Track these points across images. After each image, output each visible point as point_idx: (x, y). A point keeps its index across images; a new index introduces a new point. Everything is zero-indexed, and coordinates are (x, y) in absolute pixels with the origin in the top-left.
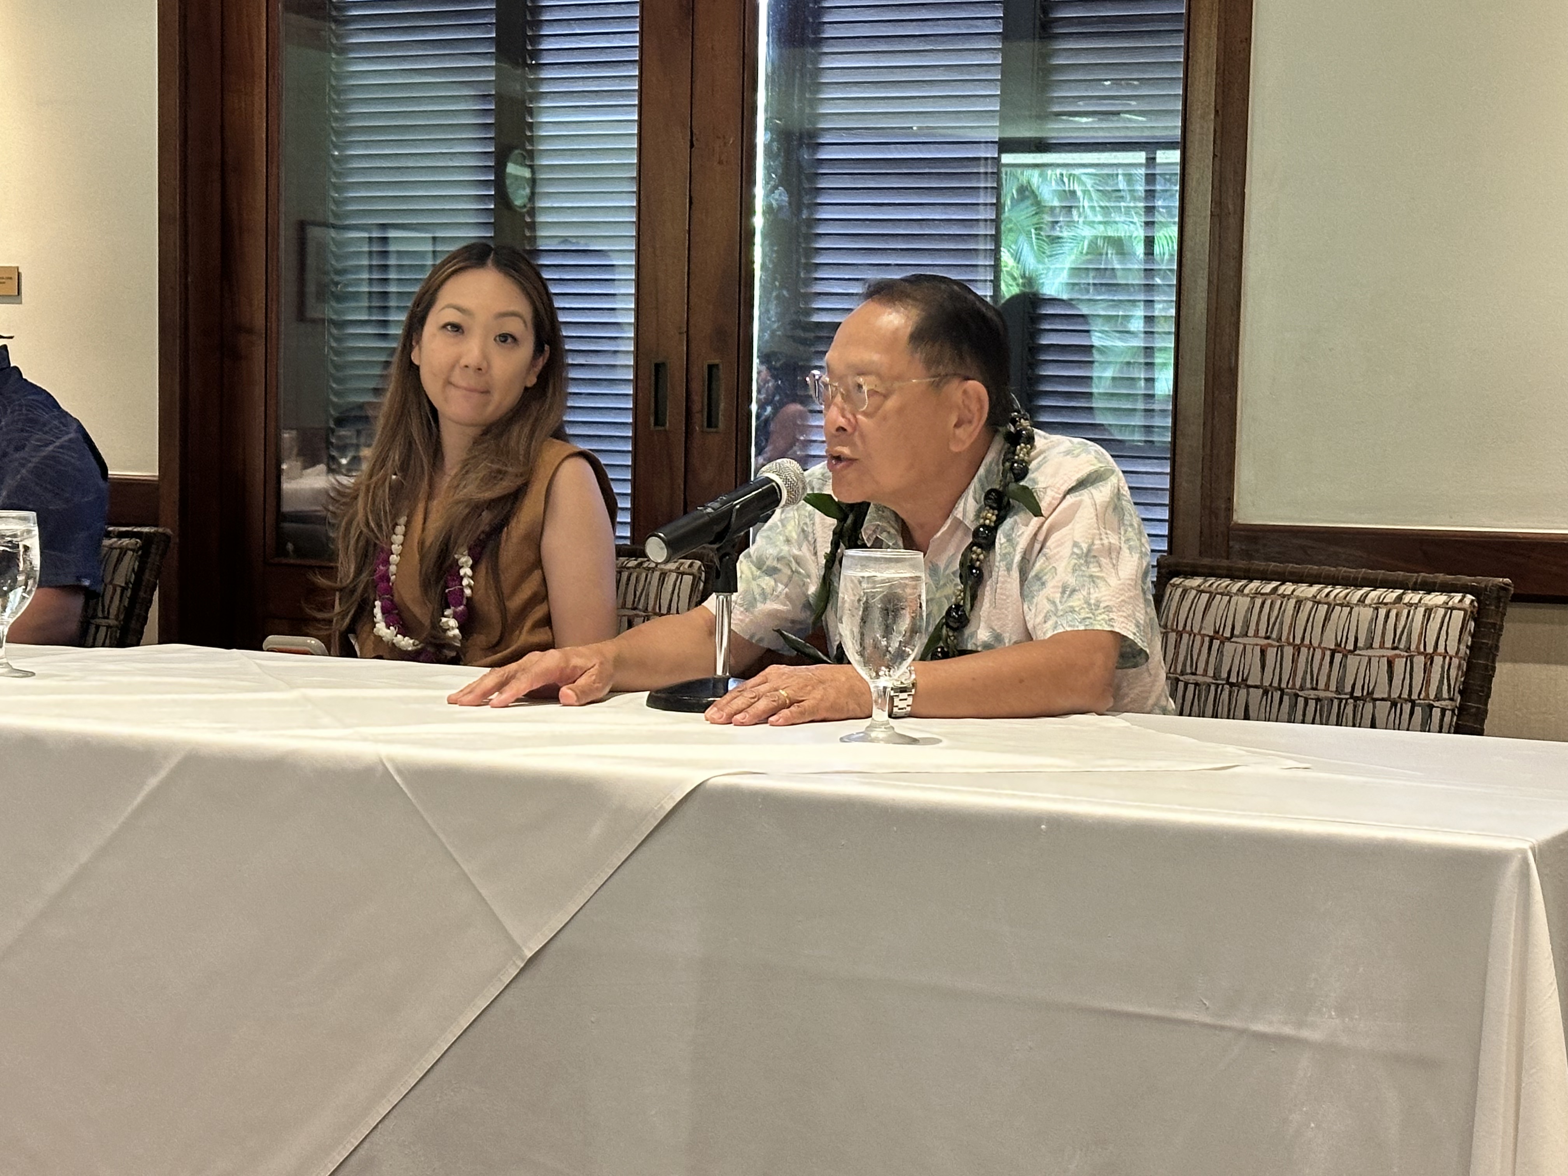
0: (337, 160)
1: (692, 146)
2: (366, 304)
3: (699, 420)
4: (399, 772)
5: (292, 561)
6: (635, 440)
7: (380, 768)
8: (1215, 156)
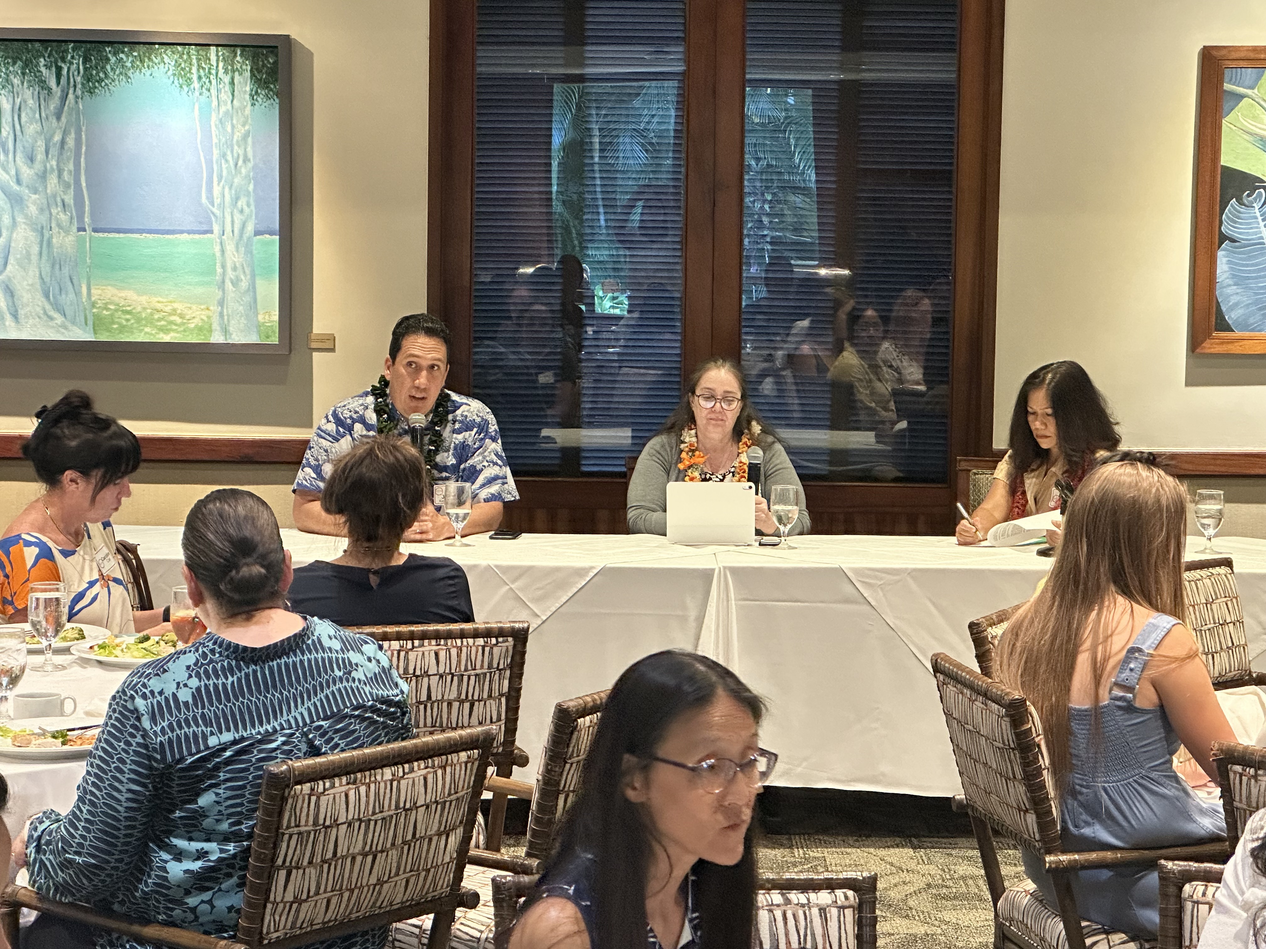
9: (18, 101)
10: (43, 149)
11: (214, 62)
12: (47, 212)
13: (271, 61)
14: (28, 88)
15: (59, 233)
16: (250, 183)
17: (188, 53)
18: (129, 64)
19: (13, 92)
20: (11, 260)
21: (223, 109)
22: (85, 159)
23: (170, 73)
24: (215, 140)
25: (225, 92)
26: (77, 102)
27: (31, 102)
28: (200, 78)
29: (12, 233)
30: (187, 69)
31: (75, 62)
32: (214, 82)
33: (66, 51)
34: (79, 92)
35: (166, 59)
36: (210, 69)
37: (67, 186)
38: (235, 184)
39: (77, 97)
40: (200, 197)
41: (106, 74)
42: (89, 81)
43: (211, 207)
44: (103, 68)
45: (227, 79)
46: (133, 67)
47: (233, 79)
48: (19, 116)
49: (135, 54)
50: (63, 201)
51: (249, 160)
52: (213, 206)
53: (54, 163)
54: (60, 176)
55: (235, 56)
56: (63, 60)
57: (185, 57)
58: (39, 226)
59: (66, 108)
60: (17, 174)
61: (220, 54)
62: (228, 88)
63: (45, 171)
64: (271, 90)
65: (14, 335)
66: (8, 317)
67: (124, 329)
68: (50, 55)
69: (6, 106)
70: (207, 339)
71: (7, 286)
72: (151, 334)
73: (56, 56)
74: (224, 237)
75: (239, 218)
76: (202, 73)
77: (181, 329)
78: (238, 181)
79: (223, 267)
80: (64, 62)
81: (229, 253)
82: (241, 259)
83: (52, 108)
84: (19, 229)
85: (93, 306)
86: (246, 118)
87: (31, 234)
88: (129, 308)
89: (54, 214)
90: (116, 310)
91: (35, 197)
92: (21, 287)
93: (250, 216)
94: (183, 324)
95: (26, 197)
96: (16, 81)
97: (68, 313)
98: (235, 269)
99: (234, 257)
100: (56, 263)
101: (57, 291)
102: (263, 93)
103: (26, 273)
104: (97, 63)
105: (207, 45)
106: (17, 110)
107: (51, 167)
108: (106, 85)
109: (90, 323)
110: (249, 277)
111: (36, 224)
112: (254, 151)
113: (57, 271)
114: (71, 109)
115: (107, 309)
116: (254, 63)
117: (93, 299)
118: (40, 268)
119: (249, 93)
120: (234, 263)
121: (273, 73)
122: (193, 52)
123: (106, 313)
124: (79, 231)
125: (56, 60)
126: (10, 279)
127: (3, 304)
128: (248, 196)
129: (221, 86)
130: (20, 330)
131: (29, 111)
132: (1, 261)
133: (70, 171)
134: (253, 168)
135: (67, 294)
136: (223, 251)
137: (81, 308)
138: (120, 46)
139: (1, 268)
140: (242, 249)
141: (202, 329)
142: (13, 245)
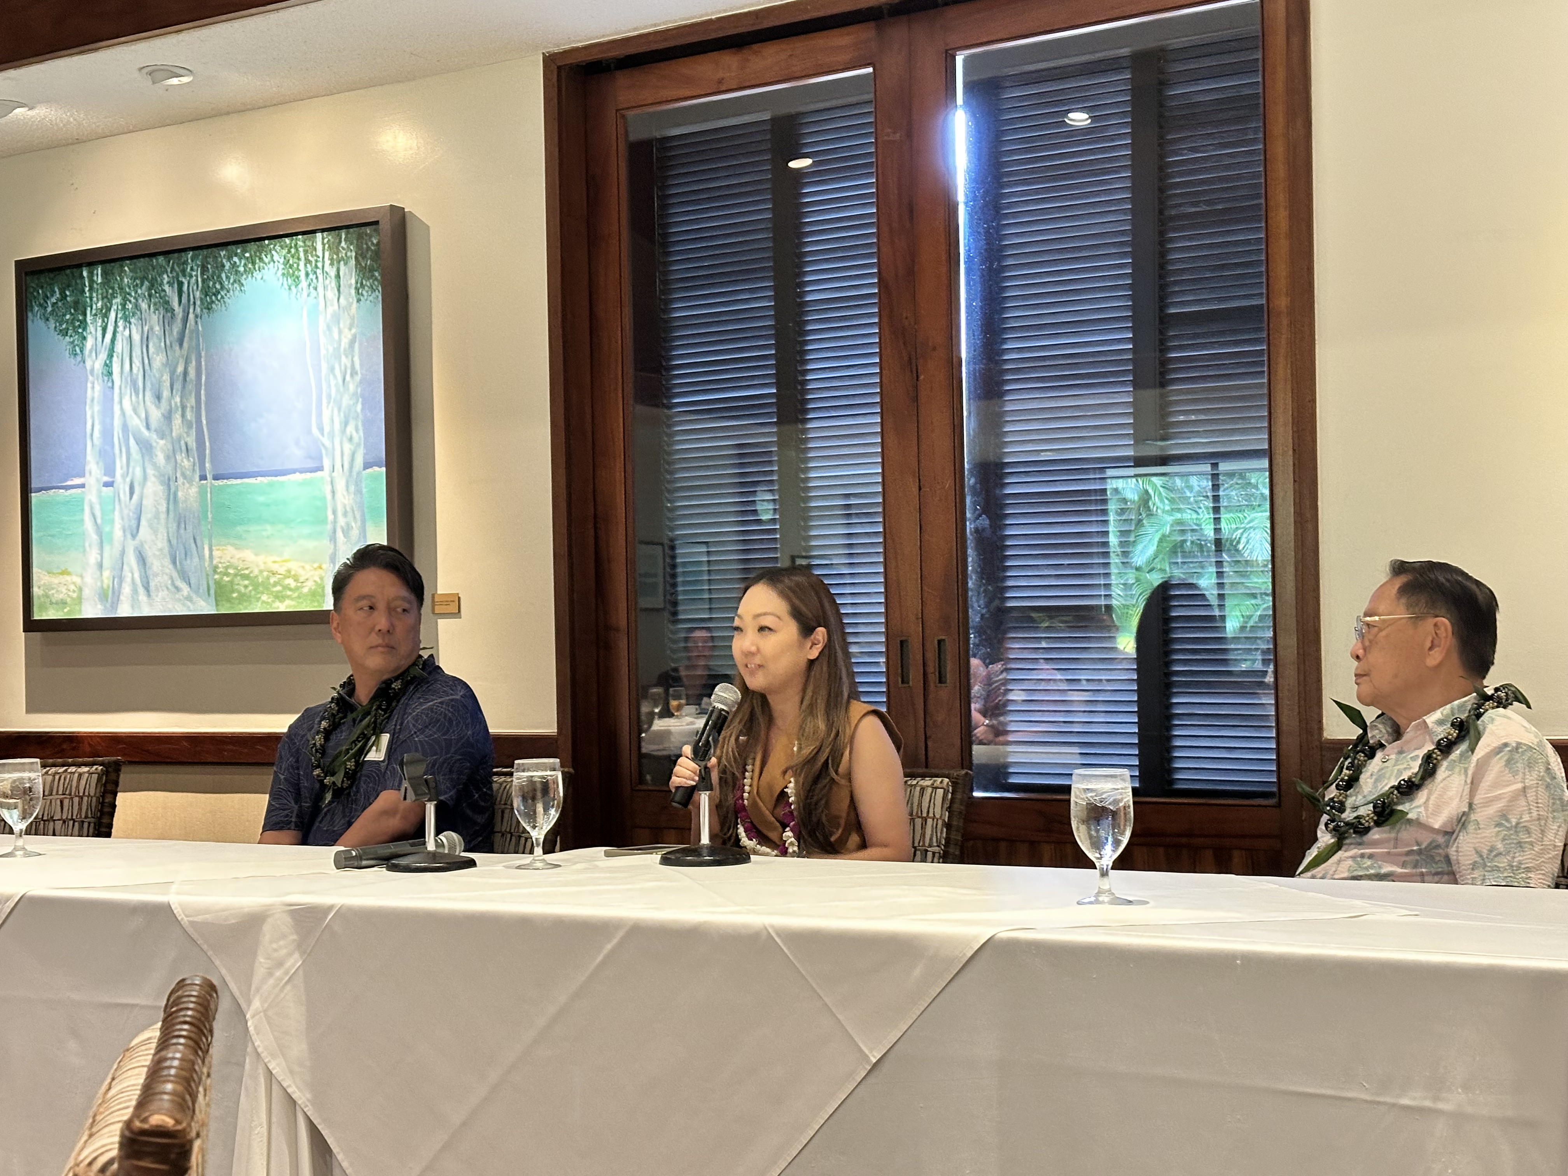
0: (670, 510)
1: (920, 489)
2: (708, 607)
3: (933, 678)
4: (779, 935)
5: (650, 788)
6: (888, 694)
7: (765, 933)
8: (1295, 481)
9: (146, 329)
10: (168, 384)
11: (320, 253)
12: (173, 460)
13: (375, 241)
14: (154, 312)
15: (183, 484)
16: (357, 402)
17: (296, 245)
18: (242, 269)
19: (141, 319)
20: (143, 522)
21: (330, 310)
22: (206, 390)
23: (280, 272)
24: (323, 352)
25: (332, 288)
26: (196, 323)
27: (157, 328)
28: (307, 275)
29: (143, 489)
30: (295, 265)
31: (194, 273)
32: (320, 277)
33: (186, 263)
34: (198, 310)
35: (276, 257)
36: (316, 261)
37: (190, 426)
38: (344, 406)
39: (196, 317)
40: (311, 426)
41: (221, 284)
42: (206, 295)
43: (320, 437)
44: (219, 277)
45: (333, 272)
46: (245, 271)
47: (338, 270)
48: (147, 346)
49: (247, 255)
50: (186, 445)
51: (356, 373)
52: (323, 434)
53: (178, 399)
54: (183, 416)
55: (340, 242)
56: (184, 272)
57: (293, 251)
58: (167, 478)
59: (187, 331)
60: (147, 418)
61: (326, 241)
62: (334, 284)
63: (170, 412)
64: (376, 279)
65: (146, 611)
66: (141, 590)
67: (243, 598)
68: (173, 269)
69: (136, 337)
70: (320, 606)
71: (140, 553)
72: (267, 603)
73: (177, 269)
74: (334, 474)
75: (348, 448)
76: (309, 269)
77: (296, 595)
78: (346, 401)
79: (334, 512)
80: (184, 276)
81: (339, 495)
82: (351, 501)
83: (175, 333)
84: (149, 484)
85: (215, 572)
86: (353, 318)
87: (160, 488)
88: (247, 572)
89: (179, 461)
90: (236, 575)
91: (162, 442)
92: (151, 553)
93: (358, 445)
94: (297, 588)
95: (154, 444)
96: (144, 306)
97: (193, 581)
98: (345, 514)
99: (345, 499)
100: (181, 521)
101: (183, 556)
102: (368, 284)
103: (156, 535)
104: (214, 272)
105: (314, 232)
106: (146, 340)
107: (176, 403)
108: (222, 297)
109: (212, 592)
110: (359, 523)
111: (164, 476)
112: (361, 360)
113: (182, 531)
114: (191, 332)
115: (228, 574)
116: (359, 248)
117: (215, 562)
118: (167, 528)
119: (354, 286)
120: (345, 506)
121: (376, 256)
122: (300, 243)
123: (226, 579)
124: (201, 480)
125: (178, 275)
126: (142, 544)
127: (137, 575)
128: (356, 418)
129: (327, 282)
130: (151, 605)
131: (155, 340)
132: (134, 523)
133: (192, 407)
134: (361, 382)
135: (191, 559)
136: (333, 492)
137: (204, 575)
138: (234, 247)
139: (135, 532)
140: (352, 488)
141: (315, 594)
142: (144, 502)
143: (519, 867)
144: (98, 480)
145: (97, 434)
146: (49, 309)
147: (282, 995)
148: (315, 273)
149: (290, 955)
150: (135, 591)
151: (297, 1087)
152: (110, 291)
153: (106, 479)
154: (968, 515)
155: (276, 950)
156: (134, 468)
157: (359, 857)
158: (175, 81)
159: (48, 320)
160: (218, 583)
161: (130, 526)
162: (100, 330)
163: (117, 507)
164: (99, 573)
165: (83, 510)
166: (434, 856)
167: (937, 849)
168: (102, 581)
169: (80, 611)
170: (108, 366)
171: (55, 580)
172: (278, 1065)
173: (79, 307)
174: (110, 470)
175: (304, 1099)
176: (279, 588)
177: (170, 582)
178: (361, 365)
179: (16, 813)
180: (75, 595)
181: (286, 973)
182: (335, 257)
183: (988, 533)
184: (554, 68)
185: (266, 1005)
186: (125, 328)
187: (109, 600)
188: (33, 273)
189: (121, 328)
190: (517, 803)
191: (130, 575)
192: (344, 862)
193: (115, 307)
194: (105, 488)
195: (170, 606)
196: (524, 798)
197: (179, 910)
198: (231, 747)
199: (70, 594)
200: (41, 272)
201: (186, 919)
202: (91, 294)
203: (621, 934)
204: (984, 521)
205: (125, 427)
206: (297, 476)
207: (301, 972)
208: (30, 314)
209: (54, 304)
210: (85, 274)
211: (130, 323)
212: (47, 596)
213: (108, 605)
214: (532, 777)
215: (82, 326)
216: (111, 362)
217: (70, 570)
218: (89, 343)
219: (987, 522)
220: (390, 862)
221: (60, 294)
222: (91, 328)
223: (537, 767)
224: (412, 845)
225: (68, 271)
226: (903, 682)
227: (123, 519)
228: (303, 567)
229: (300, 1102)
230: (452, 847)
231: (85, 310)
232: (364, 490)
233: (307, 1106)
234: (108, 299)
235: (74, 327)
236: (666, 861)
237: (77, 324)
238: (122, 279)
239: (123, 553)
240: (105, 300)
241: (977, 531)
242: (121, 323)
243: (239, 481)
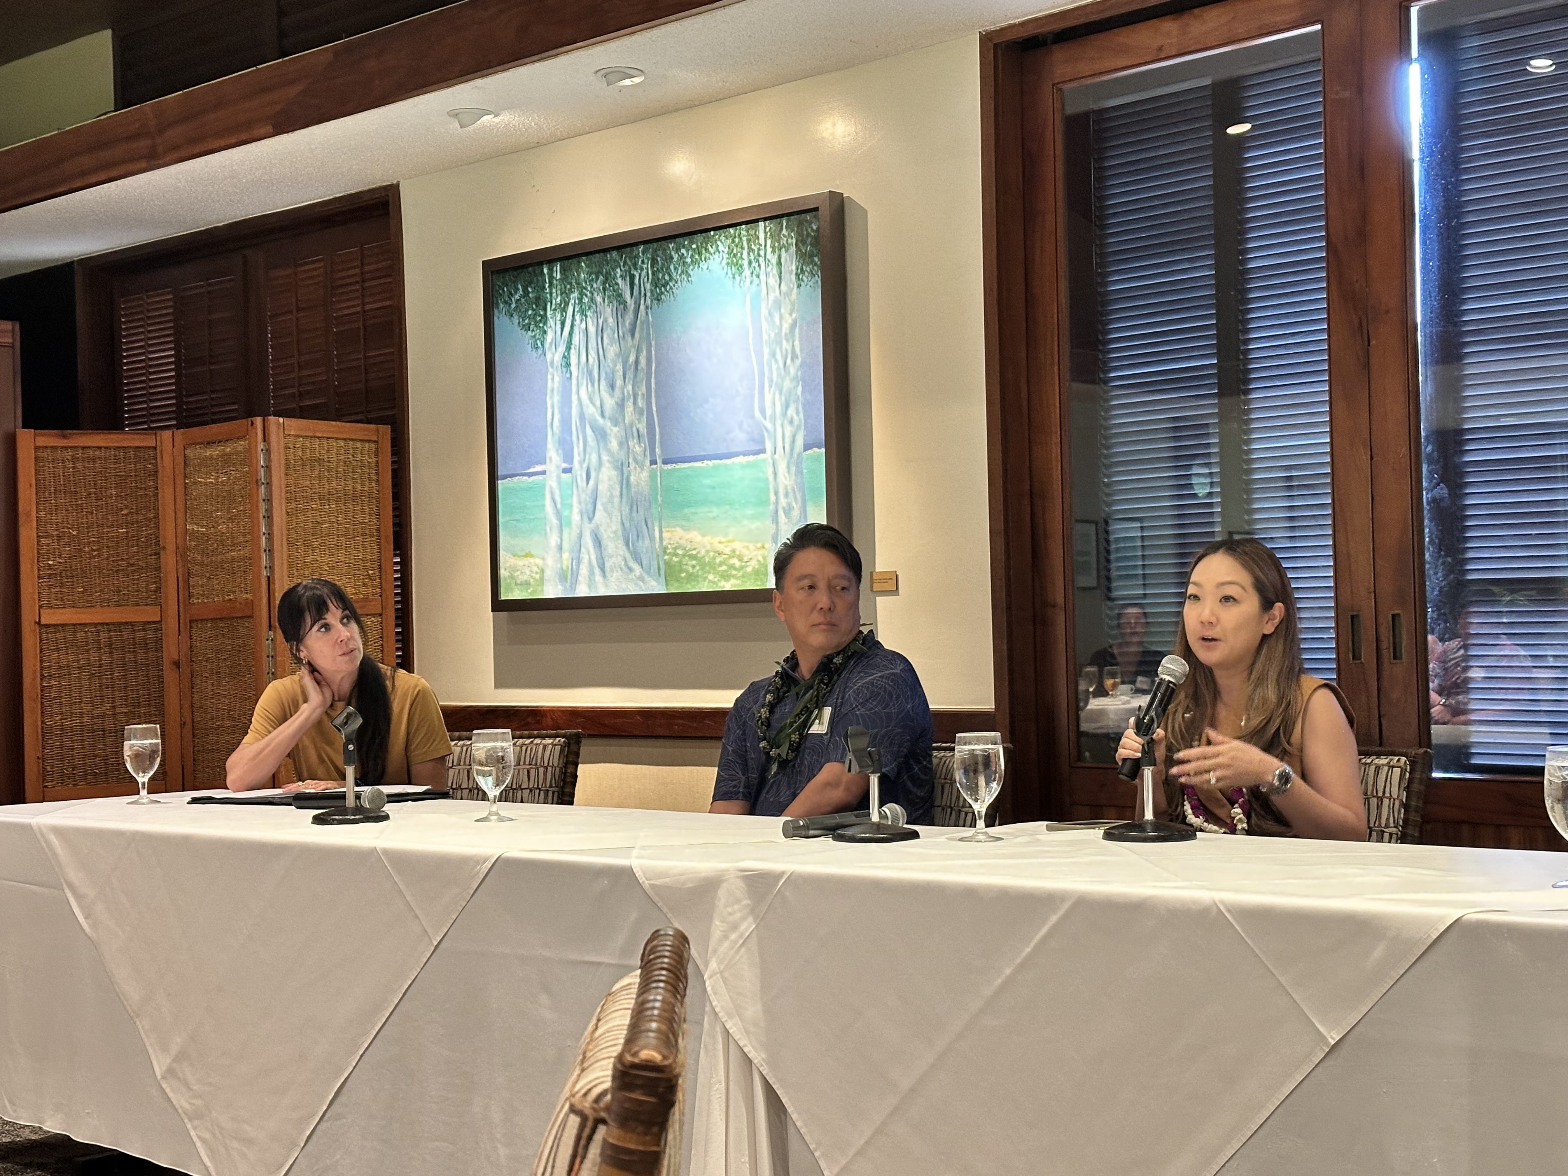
0: (1107, 485)
1: (1372, 458)
2: (1142, 583)
3: (1387, 654)
4: (1229, 911)
5: (1089, 765)
6: (1338, 670)
7: (1215, 909)
9: (601, 321)
10: (621, 373)
11: (762, 242)
12: (626, 446)
13: (815, 228)
14: (608, 305)
15: (635, 468)
16: (798, 386)
17: (739, 235)
18: (689, 260)
19: (596, 312)
20: (599, 506)
21: (772, 297)
22: (655, 378)
23: (725, 262)
24: (765, 337)
25: (774, 275)
26: (647, 314)
27: (611, 320)
28: (750, 263)
29: (598, 474)
30: (739, 254)
31: (645, 266)
32: (763, 265)
33: (637, 256)
34: (649, 301)
35: (721, 248)
36: (759, 249)
37: (641, 414)
38: (785, 389)
39: (647, 308)
40: (753, 411)
41: (670, 275)
42: (656, 286)
43: (762, 419)
44: (668, 268)
45: (774, 260)
46: (692, 261)
47: (780, 258)
48: (602, 338)
49: (694, 246)
50: (638, 431)
51: (797, 357)
52: (765, 419)
53: (630, 387)
54: (635, 403)
55: (782, 229)
56: (635, 265)
57: (737, 240)
58: (620, 463)
59: (638, 322)
60: (602, 406)
61: (768, 229)
62: (775, 271)
63: (623, 399)
64: (816, 264)
65: (602, 591)
66: (597, 571)
67: (691, 577)
68: (625, 263)
69: (592, 329)
70: (763, 583)
71: (596, 535)
72: (714, 582)
73: (630, 263)
74: (776, 456)
75: (789, 430)
76: (752, 257)
77: (741, 574)
78: (787, 384)
79: (776, 494)
80: (636, 269)
81: (780, 476)
82: (792, 482)
83: (627, 324)
84: (604, 469)
85: (665, 552)
86: (793, 304)
87: (614, 473)
88: (694, 552)
89: (631, 447)
90: (684, 555)
91: (615, 429)
92: (606, 535)
93: (799, 427)
94: (742, 568)
95: (608, 431)
96: (599, 299)
97: (645, 562)
98: (786, 495)
99: (785, 480)
100: (633, 505)
101: (635, 537)
102: (808, 269)
103: (611, 519)
104: (663, 265)
105: (757, 221)
106: (600, 332)
107: (628, 392)
108: (671, 288)
109: (662, 572)
110: (800, 504)
111: (617, 461)
112: (801, 344)
113: (634, 514)
114: (642, 323)
115: (676, 555)
116: (799, 234)
117: (664, 543)
118: (621, 511)
119: (794, 272)
120: (786, 487)
121: (816, 241)
122: (744, 233)
123: (675, 559)
124: (651, 464)
125: (630, 268)
126: (597, 527)
127: (593, 557)
128: (796, 401)
129: (769, 269)
130: (606, 586)
131: (609, 331)
132: (590, 507)
133: (643, 395)
134: (801, 366)
135: (643, 540)
136: (775, 474)
137: (655, 556)
138: (681, 240)
139: (591, 516)
140: (793, 469)
141: (759, 573)
142: (600, 487)
143: (961, 840)
144: (558, 467)
145: (556, 423)
146: (513, 306)
147: (738, 957)
148: (758, 261)
149: (744, 919)
150: (592, 572)
151: (753, 1047)
152: (568, 286)
153: (564, 465)
154: (1425, 484)
155: (730, 914)
156: (590, 455)
157: (806, 827)
158: (627, 82)
159: (512, 316)
160: (668, 564)
161: (587, 510)
162: (559, 323)
163: (575, 492)
164: (558, 555)
165: (544, 495)
166: (878, 827)
167: (1394, 830)
168: (562, 563)
169: (542, 591)
170: (566, 357)
171: (520, 563)
172: (734, 1025)
173: (540, 303)
174: (568, 457)
175: (759, 1058)
176: (724, 568)
177: (623, 563)
178: (801, 350)
179: (490, 780)
180: (537, 576)
181: (741, 936)
182: (777, 244)
183: (1447, 503)
184: (991, 45)
185: (722, 967)
186: (581, 321)
187: (569, 581)
188: (498, 272)
189: (577, 322)
190: (959, 776)
191: (587, 557)
192: (792, 831)
193: (572, 301)
194: (564, 475)
195: (624, 586)
196: (966, 772)
197: (640, 873)
198: (681, 721)
199: (534, 575)
200: (506, 271)
201: (646, 882)
202: (551, 290)
203: (1066, 906)
204: (1443, 491)
205: (582, 416)
206: (741, 459)
207: (754, 935)
208: (496, 311)
209: (517, 301)
210: (545, 271)
211: (586, 316)
212: (512, 577)
213: (568, 585)
214: (973, 750)
215: (543, 321)
216: (569, 354)
217: (533, 552)
218: (549, 337)
219: (1446, 491)
220: (836, 832)
221: (523, 291)
222: (551, 322)
223: (978, 741)
224: (857, 816)
225: (530, 269)
226: (1354, 658)
227: (580, 503)
228: (747, 547)
229: (755, 1061)
230: (896, 818)
231: (546, 305)
232: (805, 471)
233: (762, 1065)
234: (566, 294)
235: (536, 322)
236: (1109, 836)
237: (539, 318)
238: (579, 275)
239: (580, 536)
240: (564, 295)
241: (1433, 501)
242: (578, 317)
243: (686, 465)
